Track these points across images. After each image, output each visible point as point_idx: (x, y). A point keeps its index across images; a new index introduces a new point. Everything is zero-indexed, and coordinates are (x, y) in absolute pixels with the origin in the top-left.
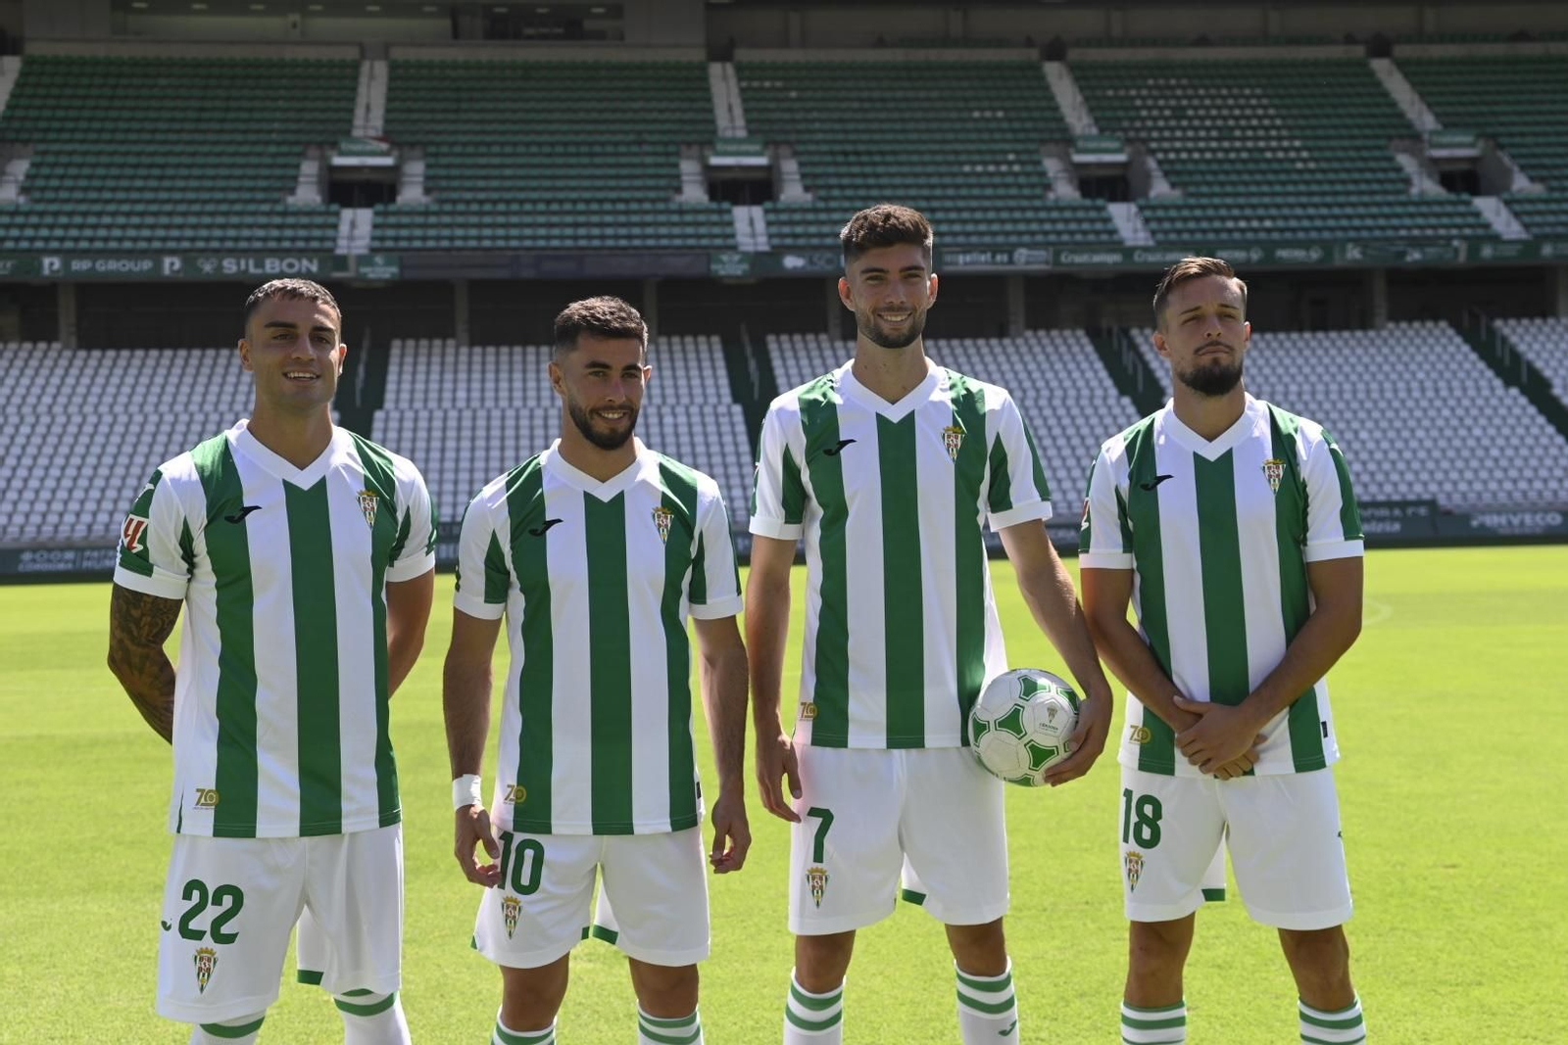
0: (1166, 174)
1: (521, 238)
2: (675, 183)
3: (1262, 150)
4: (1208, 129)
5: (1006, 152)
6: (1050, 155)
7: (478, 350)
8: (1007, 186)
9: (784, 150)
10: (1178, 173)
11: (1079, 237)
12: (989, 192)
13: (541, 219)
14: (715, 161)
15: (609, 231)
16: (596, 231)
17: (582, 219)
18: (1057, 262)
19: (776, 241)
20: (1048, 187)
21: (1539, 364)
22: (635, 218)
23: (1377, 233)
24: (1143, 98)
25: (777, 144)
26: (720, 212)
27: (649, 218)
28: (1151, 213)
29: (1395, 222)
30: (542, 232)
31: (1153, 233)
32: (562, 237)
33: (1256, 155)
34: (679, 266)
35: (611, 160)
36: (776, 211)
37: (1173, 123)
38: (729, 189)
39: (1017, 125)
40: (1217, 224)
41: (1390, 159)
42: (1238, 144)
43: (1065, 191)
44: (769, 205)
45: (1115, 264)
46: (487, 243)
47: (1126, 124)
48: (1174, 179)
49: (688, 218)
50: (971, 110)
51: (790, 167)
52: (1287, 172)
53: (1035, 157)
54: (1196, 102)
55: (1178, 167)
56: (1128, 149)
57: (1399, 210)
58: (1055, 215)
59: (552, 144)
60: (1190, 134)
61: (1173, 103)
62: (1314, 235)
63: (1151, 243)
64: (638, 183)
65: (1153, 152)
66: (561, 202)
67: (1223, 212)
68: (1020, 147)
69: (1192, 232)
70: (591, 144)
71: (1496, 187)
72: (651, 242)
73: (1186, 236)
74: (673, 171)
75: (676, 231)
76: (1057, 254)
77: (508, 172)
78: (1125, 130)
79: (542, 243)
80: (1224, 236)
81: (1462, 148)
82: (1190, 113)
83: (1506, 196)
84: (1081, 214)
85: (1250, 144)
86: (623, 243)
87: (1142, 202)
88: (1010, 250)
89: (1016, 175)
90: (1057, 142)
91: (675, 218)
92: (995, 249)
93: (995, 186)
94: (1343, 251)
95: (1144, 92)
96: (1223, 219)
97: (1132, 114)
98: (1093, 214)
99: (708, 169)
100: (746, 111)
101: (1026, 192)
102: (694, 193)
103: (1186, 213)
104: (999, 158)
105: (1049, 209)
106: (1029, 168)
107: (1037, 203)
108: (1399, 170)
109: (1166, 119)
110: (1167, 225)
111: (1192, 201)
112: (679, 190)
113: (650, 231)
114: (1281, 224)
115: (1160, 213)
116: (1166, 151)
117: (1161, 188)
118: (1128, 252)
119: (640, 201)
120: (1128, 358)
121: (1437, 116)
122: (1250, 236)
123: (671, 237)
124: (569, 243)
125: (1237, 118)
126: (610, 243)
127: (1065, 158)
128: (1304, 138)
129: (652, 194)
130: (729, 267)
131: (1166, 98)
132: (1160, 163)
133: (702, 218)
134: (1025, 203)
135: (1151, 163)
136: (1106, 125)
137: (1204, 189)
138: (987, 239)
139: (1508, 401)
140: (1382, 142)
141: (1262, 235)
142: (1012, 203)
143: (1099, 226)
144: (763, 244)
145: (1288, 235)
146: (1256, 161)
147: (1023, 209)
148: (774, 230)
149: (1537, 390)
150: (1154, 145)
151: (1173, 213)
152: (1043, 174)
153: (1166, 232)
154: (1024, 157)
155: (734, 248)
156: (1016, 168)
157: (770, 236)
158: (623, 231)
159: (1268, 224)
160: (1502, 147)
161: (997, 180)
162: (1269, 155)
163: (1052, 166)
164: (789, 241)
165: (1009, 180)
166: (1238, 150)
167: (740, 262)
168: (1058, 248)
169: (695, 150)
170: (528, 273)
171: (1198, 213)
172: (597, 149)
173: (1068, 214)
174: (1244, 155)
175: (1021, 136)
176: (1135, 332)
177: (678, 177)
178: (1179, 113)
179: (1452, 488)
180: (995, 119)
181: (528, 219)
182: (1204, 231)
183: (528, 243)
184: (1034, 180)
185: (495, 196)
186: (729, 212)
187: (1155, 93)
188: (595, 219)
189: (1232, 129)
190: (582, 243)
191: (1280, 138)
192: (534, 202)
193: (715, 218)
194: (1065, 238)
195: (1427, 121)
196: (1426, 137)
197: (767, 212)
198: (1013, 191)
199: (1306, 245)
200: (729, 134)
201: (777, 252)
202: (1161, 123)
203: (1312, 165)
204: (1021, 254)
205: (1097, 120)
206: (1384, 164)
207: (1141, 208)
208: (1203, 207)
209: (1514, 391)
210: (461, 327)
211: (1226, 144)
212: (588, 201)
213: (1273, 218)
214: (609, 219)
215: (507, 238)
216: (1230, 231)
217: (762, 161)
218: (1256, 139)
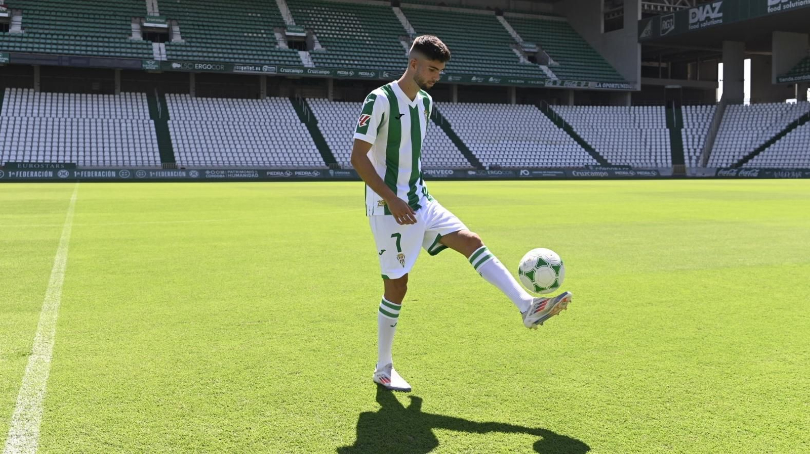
0: (320, 42)
1: (63, 49)
2: (129, 32)
3: (355, 36)
4: (335, 27)
5: (261, 29)
6: (277, 32)
7: (43, 94)
8: (261, 42)
9: (174, 22)
10: (324, 42)
11: (287, 63)
12: (254, 44)
13: (72, 43)
14: (146, 24)
15: (101, 49)
16: (95, 49)
17: (89, 44)
18: (279, 71)
19: (169, 57)
20: (276, 43)
21: (447, 118)
22: (112, 45)
23: (394, 68)
24: (312, 14)
25: (171, 20)
26: (147, 44)
27: (117, 45)
28: (314, 56)
29: (400, 65)
30: (72, 47)
31: (315, 63)
32: (81, 50)
33: (353, 38)
34: (129, 64)
35: (103, 21)
36: (170, 45)
37: (323, 23)
38: (151, 36)
39: (265, 20)
40: (338, 61)
41: (399, 43)
42: (346, 33)
43: (283, 45)
44: (167, 43)
45: (300, 73)
46: (48, 51)
47: (306, 23)
48: (323, 44)
49: (134, 46)
50: (248, 13)
51: (176, 29)
52: (364, 44)
53: (272, 32)
54: (331, 17)
55: (324, 39)
56: (306, 32)
57: (401, 61)
58: (279, 54)
59: (78, 13)
60: (329, 28)
61: (323, 16)
62: (372, 67)
63: (314, 66)
64: (113, 31)
65: (315, 33)
66: (81, 36)
67: (340, 57)
68: (266, 28)
69: (329, 63)
70: (94, 14)
72: (118, 54)
73: (327, 65)
74: (128, 27)
75: (129, 50)
76: (279, 69)
77: (58, 23)
78: (305, 25)
79: (72, 52)
80: (340, 66)
82: (329, 20)
84: (288, 54)
85: (350, 33)
86: (106, 54)
87: (311, 51)
88: (261, 66)
89: (264, 38)
90: (280, 27)
91: (129, 46)
92: (255, 65)
93: (256, 42)
94: (382, 74)
95: (313, 11)
96: (340, 60)
97: (308, 19)
98: (293, 55)
99: (143, 27)
100: (159, 6)
101: (268, 45)
102: (137, 36)
103: (327, 56)
104: (258, 31)
105: (276, 52)
106: (269, 36)
107: (272, 49)
108: (402, 47)
109: (321, 22)
110: (320, 60)
111: (329, 52)
112: (130, 35)
113: (118, 50)
114: (361, 63)
115: (318, 56)
116: (320, 34)
117: (318, 47)
118: (305, 69)
119: (114, 38)
120: (305, 109)
121: (415, 29)
122: (350, 66)
123: (126, 53)
124: (83, 53)
125: (346, 24)
126: (101, 54)
127: (283, 33)
128: (369, 33)
129: (119, 36)
130: (150, 66)
131: (321, 14)
132: (318, 37)
133: (139, 46)
134: (267, 49)
135: (315, 38)
136: (298, 22)
137: (334, 48)
138: (253, 61)
139: (437, 131)
140: (396, 37)
141: (354, 66)
142: (263, 49)
143: (295, 59)
144: (164, 58)
145: (363, 67)
146: (353, 40)
147: (267, 51)
148: (169, 53)
150: (316, 31)
151: (322, 56)
152: (275, 38)
153: (319, 63)
154: (267, 32)
155: (152, 59)
156: (264, 36)
157: (167, 55)
158: (107, 49)
159: (356, 62)
161: (257, 39)
162: (357, 38)
163: (278, 36)
164: (175, 57)
165: (262, 40)
166: (346, 35)
167: (154, 64)
168: (279, 66)
169: (138, 19)
170: (65, 64)
171: (331, 57)
172: (97, 16)
173: (283, 54)
174: (348, 37)
175: (267, 24)
176: (307, 99)
177: (130, 30)
178: (325, 20)
180: (257, 17)
181: (66, 42)
182: (333, 64)
183: (66, 52)
184: (271, 40)
185: (52, 32)
186: (151, 44)
187: (317, 12)
188: (95, 44)
189: (344, 27)
190: (89, 53)
191: (361, 32)
192: (69, 35)
193: (145, 46)
194: (282, 63)
196: (411, 36)
197: (166, 45)
198: (263, 44)
199: (369, 71)
200: (152, 14)
201: (169, 62)
202: (319, 23)
203: (372, 43)
204: (265, 68)
205: (295, 20)
206: (397, 44)
207: (311, 54)
208: (333, 55)
209: (439, 127)
210: (37, 84)
211: (342, 33)
212: (92, 37)
213: (358, 61)
214: (101, 44)
215: (57, 49)
216: (342, 64)
217: (165, 26)
218: (353, 32)
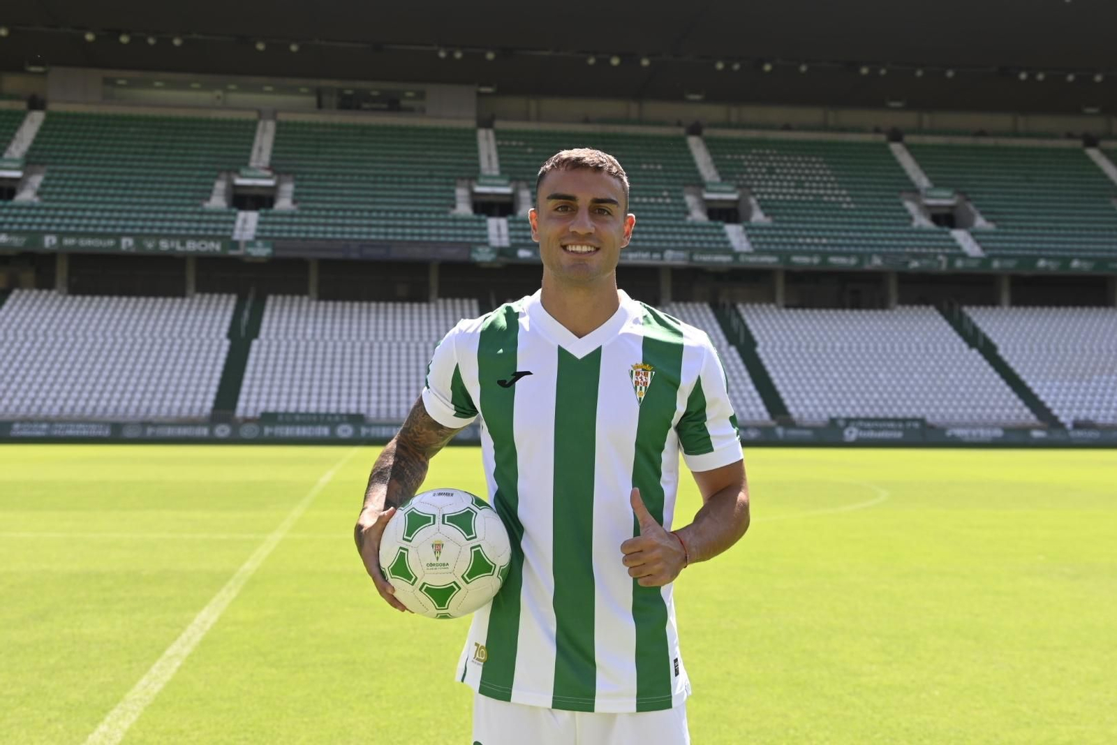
0: (762, 208)
1: (351, 233)
2: (452, 202)
3: (822, 196)
4: (789, 181)
5: (661, 191)
6: (689, 193)
7: (322, 303)
8: (662, 211)
9: (523, 184)
10: (769, 207)
11: (706, 245)
12: (650, 214)
13: (365, 222)
14: (479, 189)
15: (408, 231)
16: (399, 230)
17: (391, 222)
18: (691, 260)
19: (514, 241)
20: (687, 213)
21: (990, 335)
22: (425, 223)
23: (892, 250)
24: (749, 161)
25: (518, 180)
26: (480, 221)
27: (433, 224)
28: (752, 232)
29: (903, 243)
30: (365, 229)
31: (753, 244)
32: (377, 234)
33: (818, 198)
34: (451, 254)
35: (412, 187)
36: (515, 222)
37: (767, 177)
38: (486, 207)
39: (669, 174)
40: (792, 240)
41: (900, 204)
42: (807, 191)
43: (698, 216)
44: (510, 218)
45: (728, 263)
46: (329, 236)
47: (738, 176)
48: (767, 211)
49: (459, 224)
50: (640, 164)
51: (525, 195)
52: (838, 209)
53: (680, 194)
54: (782, 165)
55: (769, 204)
56: (739, 192)
57: (905, 235)
58: (691, 230)
59: (376, 176)
60: (778, 184)
61: (767, 164)
62: (853, 249)
63: (751, 250)
64: (428, 201)
65: (754, 194)
66: (379, 211)
67: (796, 233)
68: (670, 187)
69: (777, 244)
70: (400, 176)
71: (966, 224)
72: (434, 239)
73: (773, 247)
74: (451, 195)
75: (451, 232)
76: (691, 255)
77: (346, 192)
78: (738, 180)
79: (364, 237)
80: (797, 248)
81: (944, 199)
82: (778, 171)
83: (971, 229)
84: (708, 231)
85: (814, 192)
86: (416, 238)
87: (746, 224)
88: (662, 251)
89: (668, 205)
90: (694, 185)
91: (451, 224)
92: (652, 250)
93: (654, 211)
94: (870, 259)
95: (750, 157)
96: (796, 237)
97: (742, 170)
98: (715, 231)
99: (473, 195)
100: (500, 159)
101: (674, 215)
102: (463, 209)
103: (773, 232)
104: (658, 194)
105: (687, 227)
106: (676, 201)
107: (680, 223)
108: (905, 211)
109: (763, 174)
110: (761, 239)
111: (777, 225)
112: (454, 206)
113: (434, 231)
114: (832, 241)
115: (757, 232)
116: (762, 194)
117: (758, 217)
118: (736, 255)
119: (429, 212)
120: (735, 322)
121: (931, 179)
122: (813, 248)
123: (447, 235)
124: (382, 237)
125: (807, 175)
126: (408, 238)
127: (699, 195)
128: (848, 189)
129: (437, 209)
130: (483, 256)
131: (763, 161)
132: (759, 201)
133: (467, 224)
134: (672, 222)
135: (753, 201)
136: (725, 176)
137: (785, 218)
138: (648, 244)
139: (971, 357)
140: (895, 194)
141: (821, 248)
142: (664, 222)
143: (718, 238)
144: (505, 242)
145: (837, 249)
146: (818, 202)
147: (671, 226)
148: (513, 233)
149: (989, 351)
150: (755, 190)
151: (765, 232)
152: (684, 205)
153: (761, 244)
154: (674, 194)
155: (486, 244)
156: (668, 201)
157: (511, 237)
158: (417, 231)
159: (824, 241)
160: (969, 200)
161: (655, 207)
162: (826, 198)
163: (690, 200)
164: (522, 241)
165: (663, 208)
166: (807, 195)
167: (490, 252)
168: (692, 251)
169: (466, 182)
170: (354, 255)
171: (781, 232)
172: (404, 179)
173: (699, 230)
174: (811, 198)
175: (672, 181)
176: (740, 306)
177: (454, 198)
178: (771, 171)
179: (935, 412)
180: (656, 170)
181: (356, 222)
182: (784, 244)
183: (356, 236)
184: (679, 208)
185: (336, 206)
186: (485, 221)
187: (757, 158)
188: (400, 223)
189: (803, 182)
190: (391, 237)
191: (833, 189)
192: (362, 211)
193: (476, 224)
194: (697, 245)
195: (923, 182)
196: (923, 192)
197: (509, 222)
198: (666, 215)
199: (848, 255)
200: (487, 173)
201: (515, 247)
202: (760, 177)
203: (852, 206)
204: (669, 254)
205: (720, 173)
206: (897, 207)
207: (746, 228)
208: (784, 229)
209: (975, 351)
211: (800, 191)
212: (396, 212)
213: (828, 238)
214: (408, 223)
215: (343, 233)
216: (800, 245)
217: (508, 190)
218: (818, 188)
